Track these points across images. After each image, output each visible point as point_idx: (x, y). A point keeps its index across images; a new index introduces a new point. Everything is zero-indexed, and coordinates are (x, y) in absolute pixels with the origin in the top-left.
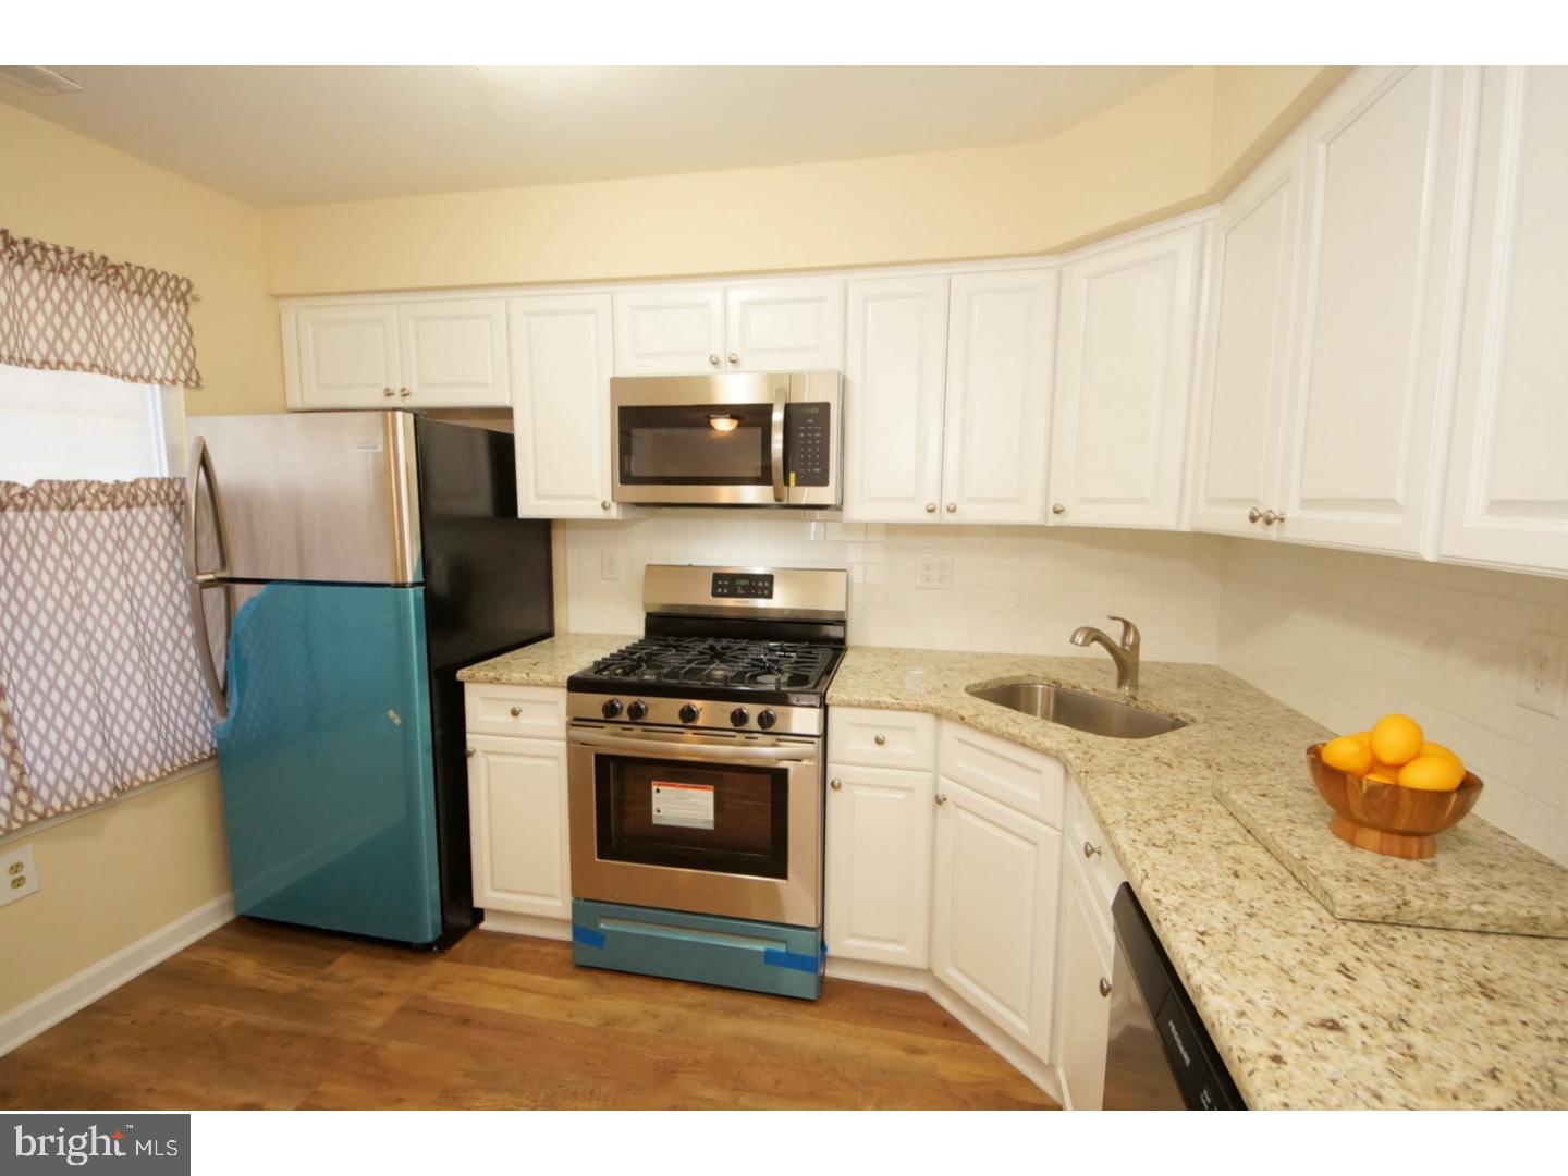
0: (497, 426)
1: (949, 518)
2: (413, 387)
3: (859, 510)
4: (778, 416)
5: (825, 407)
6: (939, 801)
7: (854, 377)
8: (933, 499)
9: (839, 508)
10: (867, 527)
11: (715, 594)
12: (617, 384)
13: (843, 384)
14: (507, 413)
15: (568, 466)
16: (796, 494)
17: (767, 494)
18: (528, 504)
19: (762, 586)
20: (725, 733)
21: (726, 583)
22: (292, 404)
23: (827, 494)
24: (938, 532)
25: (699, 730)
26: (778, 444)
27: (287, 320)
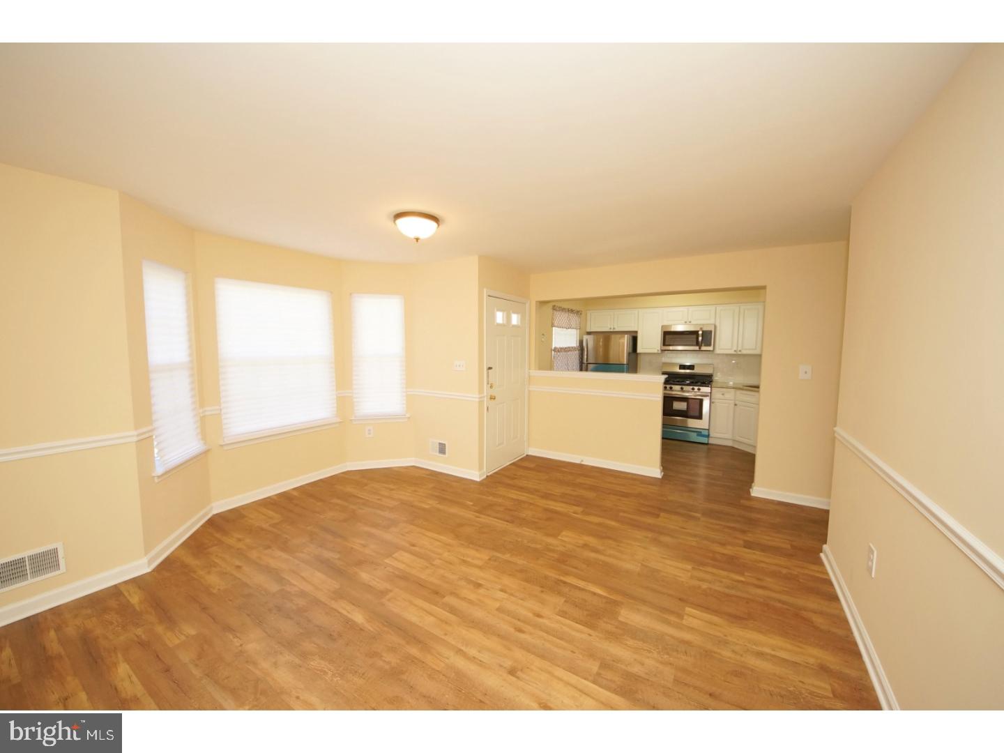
0: (634, 335)
1: (739, 353)
2: (616, 327)
3: (718, 351)
4: (700, 333)
5: (711, 332)
6: (736, 405)
7: (718, 325)
8: (735, 349)
9: (713, 351)
10: (718, 354)
11: (680, 369)
12: (662, 326)
13: (715, 327)
14: (636, 332)
15: (650, 342)
16: (704, 348)
17: (697, 348)
18: (639, 350)
19: (691, 367)
20: (690, 392)
21: (682, 367)
22: (588, 330)
23: (711, 348)
24: (737, 356)
25: (684, 391)
26: (700, 338)
27: (589, 315)
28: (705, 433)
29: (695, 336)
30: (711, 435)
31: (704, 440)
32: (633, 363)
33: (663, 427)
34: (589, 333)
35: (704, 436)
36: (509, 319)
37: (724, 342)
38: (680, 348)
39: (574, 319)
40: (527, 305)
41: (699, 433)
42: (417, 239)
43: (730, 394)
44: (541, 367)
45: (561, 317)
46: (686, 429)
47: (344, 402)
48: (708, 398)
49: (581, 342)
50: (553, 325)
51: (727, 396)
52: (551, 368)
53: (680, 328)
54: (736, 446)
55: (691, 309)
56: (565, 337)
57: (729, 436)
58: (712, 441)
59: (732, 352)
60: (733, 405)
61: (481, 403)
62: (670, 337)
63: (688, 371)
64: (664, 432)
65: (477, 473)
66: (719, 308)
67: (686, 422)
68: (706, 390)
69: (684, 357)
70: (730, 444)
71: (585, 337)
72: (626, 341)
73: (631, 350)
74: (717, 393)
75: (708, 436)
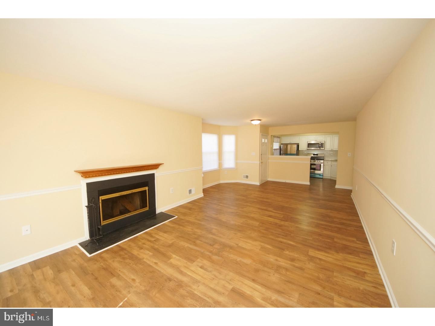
2: (292, 142)
3: (326, 149)
4: (320, 144)
5: (323, 143)
7: (326, 141)
9: (324, 149)
10: (326, 150)
12: (307, 142)
13: (325, 142)
14: (299, 144)
15: (303, 147)
16: (321, 148)
17: (319, 148)
18: (300, 149)
19: (317, 155)
20: (317, 162)
21: (314, 155)
22: (282, 143)
23: (323, 148)
24: (332, 151)
25: (315, 162)
26: (320, 146)
27: (282, 138)
28: (322, 175)
29: (318, 145)
30: (324, 175)
31: (322, 177)
32: (298, 153)
33: (310, 174)
34: (282, 144)
35: (322, 176)
36: (265, 141)
37: (328, 147)
38: (313, 148)
39: (279, 140)
40: (268, 136)
41: (320, 175)
42: (256, 125)
43: (330, 163)
44: (271, 155)
45: (276, 139)
46: (315, 174)
47: (220, 164)
48: (323, 164)
49: (280, 147)
50: (273, 142)
51: (329, 163)
52: (273, 155)
53: (313, 142)
54: (332, 179)
55: (317, 136)
56: (276, 146)
57: (329, 175)
58: (324, 177)
59: (330, 150)
60: (330, 166)
61: (260, 164)
62: (310, 145)
63: (316, 156)
64: (310, 175)
65: (259, 183)
66: (326, 136)
67: (315, 171)
68: (322, 161)
69: (315, 151)
70: (330, 178)
71: (282, 145)
72: (295, 146)
73: (297, 149)
74: (326, 163)
75: (323, 176)
